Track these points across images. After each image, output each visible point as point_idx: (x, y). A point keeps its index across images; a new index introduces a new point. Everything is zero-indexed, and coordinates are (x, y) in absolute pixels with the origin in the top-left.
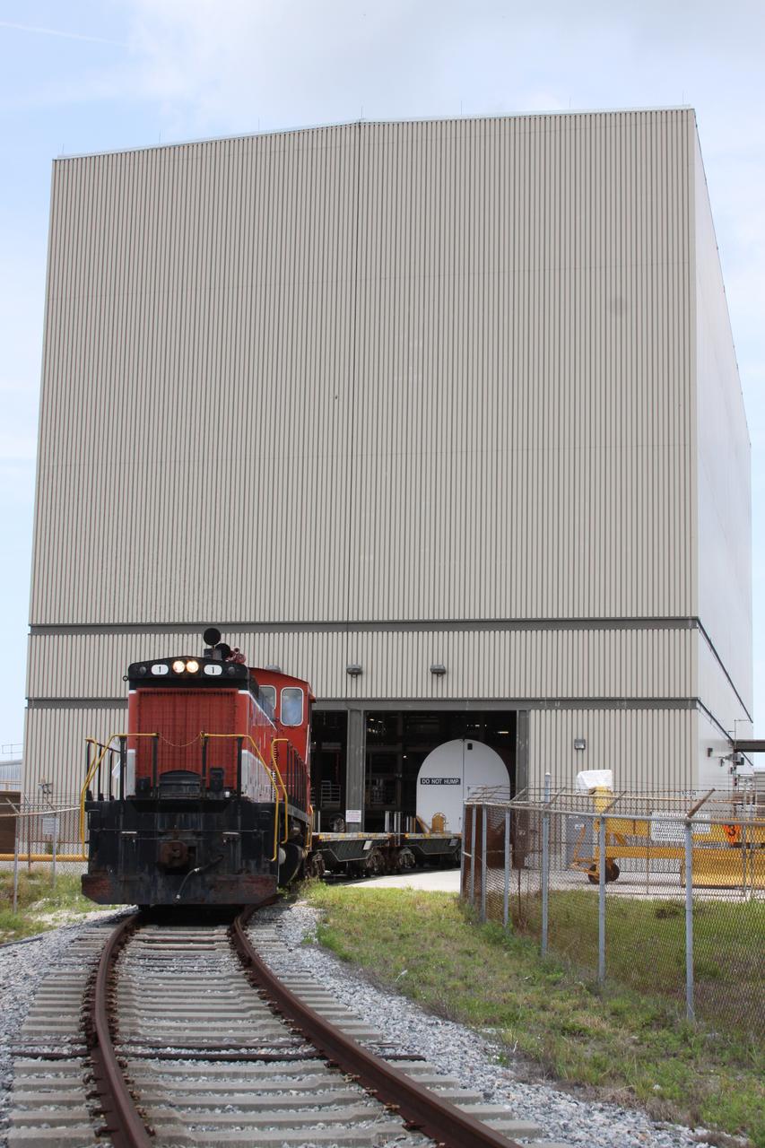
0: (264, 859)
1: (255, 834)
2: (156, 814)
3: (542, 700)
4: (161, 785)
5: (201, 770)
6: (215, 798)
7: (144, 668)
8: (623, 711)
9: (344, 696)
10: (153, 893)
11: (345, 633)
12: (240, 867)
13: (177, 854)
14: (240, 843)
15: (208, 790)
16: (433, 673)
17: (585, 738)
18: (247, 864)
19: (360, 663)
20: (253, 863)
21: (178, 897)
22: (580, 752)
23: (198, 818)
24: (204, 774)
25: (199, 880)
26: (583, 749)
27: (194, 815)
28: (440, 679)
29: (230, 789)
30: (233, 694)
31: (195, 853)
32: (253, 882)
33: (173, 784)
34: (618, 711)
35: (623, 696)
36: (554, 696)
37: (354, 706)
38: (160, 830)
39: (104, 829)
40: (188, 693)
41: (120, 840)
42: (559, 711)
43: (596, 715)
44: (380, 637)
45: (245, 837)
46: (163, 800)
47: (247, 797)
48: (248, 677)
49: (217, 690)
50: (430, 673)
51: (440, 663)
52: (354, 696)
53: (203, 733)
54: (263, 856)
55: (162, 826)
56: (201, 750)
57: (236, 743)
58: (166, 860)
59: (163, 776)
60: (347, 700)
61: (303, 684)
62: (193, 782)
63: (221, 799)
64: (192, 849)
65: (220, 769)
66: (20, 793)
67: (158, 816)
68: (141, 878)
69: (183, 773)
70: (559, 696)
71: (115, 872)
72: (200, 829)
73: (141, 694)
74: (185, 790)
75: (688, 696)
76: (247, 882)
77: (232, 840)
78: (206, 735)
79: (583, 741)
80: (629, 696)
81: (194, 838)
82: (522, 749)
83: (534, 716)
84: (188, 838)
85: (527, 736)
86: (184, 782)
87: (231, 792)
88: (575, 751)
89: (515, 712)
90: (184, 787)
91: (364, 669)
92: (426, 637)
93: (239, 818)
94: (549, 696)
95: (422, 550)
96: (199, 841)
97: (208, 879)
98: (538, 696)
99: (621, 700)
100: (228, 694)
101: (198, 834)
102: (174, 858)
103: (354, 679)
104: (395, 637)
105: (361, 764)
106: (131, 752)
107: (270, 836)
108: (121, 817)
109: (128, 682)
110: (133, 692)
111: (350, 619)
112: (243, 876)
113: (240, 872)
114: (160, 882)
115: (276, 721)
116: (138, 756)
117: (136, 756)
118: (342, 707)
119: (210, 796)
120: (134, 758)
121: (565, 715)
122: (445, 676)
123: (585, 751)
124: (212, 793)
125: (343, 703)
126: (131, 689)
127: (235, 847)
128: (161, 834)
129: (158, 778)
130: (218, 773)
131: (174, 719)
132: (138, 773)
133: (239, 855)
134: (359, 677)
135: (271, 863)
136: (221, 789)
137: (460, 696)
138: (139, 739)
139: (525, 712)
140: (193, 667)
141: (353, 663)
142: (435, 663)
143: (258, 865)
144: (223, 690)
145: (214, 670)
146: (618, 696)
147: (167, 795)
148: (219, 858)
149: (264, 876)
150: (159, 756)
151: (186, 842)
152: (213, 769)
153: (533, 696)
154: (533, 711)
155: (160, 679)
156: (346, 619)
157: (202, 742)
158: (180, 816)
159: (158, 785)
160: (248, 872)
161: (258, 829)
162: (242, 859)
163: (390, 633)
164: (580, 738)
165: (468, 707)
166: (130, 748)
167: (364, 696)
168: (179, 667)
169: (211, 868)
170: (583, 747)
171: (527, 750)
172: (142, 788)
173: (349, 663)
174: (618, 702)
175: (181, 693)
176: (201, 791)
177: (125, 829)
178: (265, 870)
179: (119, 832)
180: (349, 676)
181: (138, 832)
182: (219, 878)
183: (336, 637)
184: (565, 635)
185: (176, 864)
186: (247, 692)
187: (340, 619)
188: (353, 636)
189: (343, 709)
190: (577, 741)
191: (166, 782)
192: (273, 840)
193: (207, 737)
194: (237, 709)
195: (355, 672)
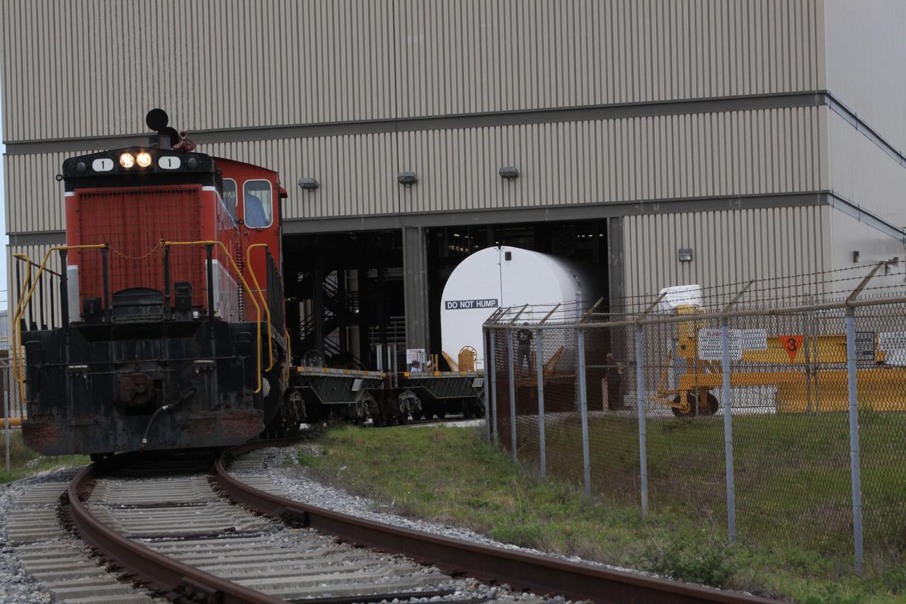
0: (245, 390)
1: (234, 361)
2: (110, 343)
3: (637, 203)
4: (114, 306)
5: (161, 287)
6: (183, 319)
7: (83, 164)
8: (737, 212)
9: (397, 211)
10: (111, 438)
11: (394, 134)
12: (217, 402)
13: (141, 389)
14: (215, 373)
15: (173, 310)
16: (503, 177)
17: (692, 247)
18: (226, 397)
19: (413, 170)
20: (233, 397)
21: (145, 441)
22: (686, 264)
23: (162, 346)
24: (167, 290)
25: (168, 419)
26: (689, 261)
27: (157, 342)
28: (512, 184)
29: (200, 308)
30: (196, 191)
31: (161, 388)
32: (233, 419)
33: (130, 306)
34: (731, 212)
35: (737, 193)
36: (652, 198)
37: (409, 222)
38: (115, 360)
39: (47, 364)
40: (140, 192)
41: (67, 377)
42: (659, 216)
43: (705, 219)
44: (436, 137)
45: (221, 365)
46: (119, 325)
47: (220, 318)
48: (213, 170)
49: (176, 187)
50: (499, 177)
51: (511, 165)
52: (409, 210)
53: (163, 241)
54: (244, 387)
55: (119, 357)
56: (160, 262)
57: (204, 252)
58: (126, 396)
59: (117, 296)
60: (400, 216)
61: (272, 174)
62: (154, 302)
63: (190, 320)
64: (158, 383)
65: (187, 284)
66: (7, 351)
67: (112, 344)
68: (96, 421)
69: (142, 291)
70: (658, 197)
71: (64, 416)
72: (166, 358)
73: (81, 196)
74: (145, 312)
75: (817, 189)
76: (228, 419)
77: (206, 370)
78: (167, 243)
79: (689, 251)
80: (743, 193)
81: (159, 369)
82: (615, 264)
83: (629, 224)
84: (152, 369)
85: (620, 248)
86: (143, 302)
87: (200, 312)
88: (679, 264)
89: (605, 219)
90: (143, 308)
91: (419, 177)
92: (492, 133)
93: (213, 343)
94: (646, 198)
95: (483, 25)
96: (166, 373)
97: (179, 417)
98: (633, 199)
99: (734, 198)
100: (190, 191)
101: (164, 364)
102: (137, 394)
103: (408, 190)
104: (454, 136)
105: (422, 293)
106: (72, 268)
107: (251, 363)
108: (67, 348)
109: (63, 182)
110: (70, 194)
111: (399, 116)
112: (222, 412)
113: (218, 408)
114: (120, 425)
115: (240, 222)
116: (82, 273)
117: (79, 273)
118: (395, 224)
119: (177, 317)
120: (77, 276)
121: (666, 221)
122: (518, 180)
123: (693, 263)
124: (178, 314)
125: (396, 220)
126: (67, 190)
127: (209, 378)
128: (118, 367)
129: (110, 299)
130: (184, 288)
131: (124, 225)
132: (83, 294)
133: (215, 387)
134: (414, 187)
135: (254, 394)
136: (189, 309)
137: (538, 204)
138: (81, 252)
139: (618, 220)
140: (144, 160)
141: (405, 170)
142: (505, 165)
143: (240, 396)
144: (184, 186)
145: (171, 163)
146: (730, 193)
147: (123, 319)
148: (191, 392)
149: (246, 411)
150: (109, 272)
151: (150, 374)
152: (177, 284)
153: (626, 199)
154: (626, 218)
155: (103, 177)
156: (393, 116)
157: (162, 253)
158: (140, 345)
159: (111, 307)
160: (228, 407)
161: (236, 355)
162: (219, 393)
163: (449, 131)
164: (686, 247)
165: (547, 217)
166: (71, 264)
167: (421, 210)
168: (127, 160)
169: (182, 404)
170: (689, 258)
171: (621, 266)
172: (92, 312)
173: (401, 171)
174: (730, 201)
175: (132, 193)
176: (165, 312)
177: (74, 362)
178: (248, 404)
179: (65, 366)
180: (402, 186)
181: (89, 365)
182: (192, 417)
183: (383, 140)
184: (663, 122)
185: (141, 401)
186: (212, 189)
187: (387, 117)
188: (403, 136)
189: (396, 227)
190: (681, 251)
191: (122, 303)
192: (256, 367)
193: (168, 246)
194: (201, 210)
195: (409, 181)
